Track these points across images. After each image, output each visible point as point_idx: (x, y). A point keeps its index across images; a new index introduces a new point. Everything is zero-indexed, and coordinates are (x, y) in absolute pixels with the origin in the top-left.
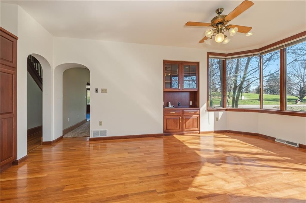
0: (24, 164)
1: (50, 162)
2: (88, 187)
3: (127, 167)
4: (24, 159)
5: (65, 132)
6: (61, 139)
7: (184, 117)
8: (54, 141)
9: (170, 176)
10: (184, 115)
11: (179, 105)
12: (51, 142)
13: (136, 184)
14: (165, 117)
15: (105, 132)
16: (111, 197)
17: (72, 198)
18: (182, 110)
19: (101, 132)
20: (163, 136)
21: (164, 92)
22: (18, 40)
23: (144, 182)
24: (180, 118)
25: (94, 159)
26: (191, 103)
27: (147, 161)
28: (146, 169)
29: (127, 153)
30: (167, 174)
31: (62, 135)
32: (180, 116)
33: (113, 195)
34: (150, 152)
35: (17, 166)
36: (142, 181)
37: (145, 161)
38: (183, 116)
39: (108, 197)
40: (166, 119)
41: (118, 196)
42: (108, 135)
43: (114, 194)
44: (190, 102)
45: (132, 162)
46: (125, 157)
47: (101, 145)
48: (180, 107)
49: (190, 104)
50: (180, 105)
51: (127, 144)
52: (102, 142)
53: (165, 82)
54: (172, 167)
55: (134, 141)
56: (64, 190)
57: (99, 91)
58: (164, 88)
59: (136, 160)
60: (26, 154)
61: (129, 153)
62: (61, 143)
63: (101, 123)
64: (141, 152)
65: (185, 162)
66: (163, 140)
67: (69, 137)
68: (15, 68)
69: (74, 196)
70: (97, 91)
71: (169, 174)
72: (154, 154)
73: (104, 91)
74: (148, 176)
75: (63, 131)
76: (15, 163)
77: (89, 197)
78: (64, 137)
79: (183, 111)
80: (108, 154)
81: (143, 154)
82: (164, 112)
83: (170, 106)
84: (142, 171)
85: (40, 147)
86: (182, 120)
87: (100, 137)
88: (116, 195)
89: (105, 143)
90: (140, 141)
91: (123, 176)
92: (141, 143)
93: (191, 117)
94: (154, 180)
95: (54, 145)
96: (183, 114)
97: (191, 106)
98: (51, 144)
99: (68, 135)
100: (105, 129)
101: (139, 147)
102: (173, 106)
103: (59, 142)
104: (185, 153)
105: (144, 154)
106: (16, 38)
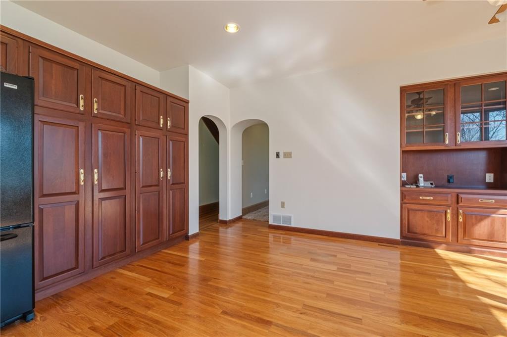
0: (194, 242)
1: (216, 246)
2: (232, 290)
3: (296, 281)
4: (195, 236)
5: (245, 211)
6: (239, 219)
7: (461, 211)
8: (230, 220)
9: (363, 326)
10: (462, 207)
11: (449, 181)
12: (226, 221)
13: (294, 312)
14: (404, 205)
15: (289, 219)
16: (249, 315)
17: (210, 295)
18: (456, 194)
19: (284, 217)
20: (399, 245)
21: (404, 153)
22: (189, 104)
23: (307, 315)
24: (449, 211)
25: (259, 255)
26: (490, 178)
27: (336, 283)
28: (324, 296)
29: (309, 260)
30: (361, 319)
31: (241, 214)
32: (449, 206)
33: (254, 314)
34: (352, 268)
35: (187, 241)
36: (305, 311)
37: (332, 282)
38: (458, 209)
39: (246, 314)
40: (408, 211)
41: (258, 318)
42: (293, 225)
43: (255, 312)
44: (487, 174)
45: (308, 276)
46: (302, 265)
47: (283, 237)
48: (450, 185)
49: (487, 181)
50: (451, 180)
51: (317, 245)
52: (284, 233)
53: (407, 132)
54: (380, 312)
55: (334, 241)
56: (209, 283)
57: (281, 155)
58: (404, 145)
59: (316, 275)
60: (198, 231)
61: (312, 260)
62: (239, 225)
63: (283, 205)
64: (333, 263)
65: (419, 313)
66: (399, 252)
67: (249, 218)
68: (187, 135)
69: (214, 294)
70: (278, 155)
71: (363, 320)
72: (358, 275)
73: (288, 155)
74: (320, 307)
75: (242, 210)
76: (187, 238)
77: (227, 302)
78: (243, 217)
79: (458, 196)
80: (281, 253)
81: (334, 268)
82: (403, 196)
83: (422, 183)
84: (316, 297)
85: (216, 225)
86: (455, 217)
87: (281, 225)
88: (257, 315)
89: (288, 237)
90: (342, 245)
91: (282, 293)
92: (343, 249)
93: (494, 213)
94: (326, 320)
95: (231, 226)
96: (458, 203)
97: (490, 186)
98: (227, 224)
99: (249, 217)
100: (290, 215)
101: (335, 254)
102: (432, 184)
103: (237, 223)
104: (437, 293)
105: (338, 268)
106: (187, 102)
